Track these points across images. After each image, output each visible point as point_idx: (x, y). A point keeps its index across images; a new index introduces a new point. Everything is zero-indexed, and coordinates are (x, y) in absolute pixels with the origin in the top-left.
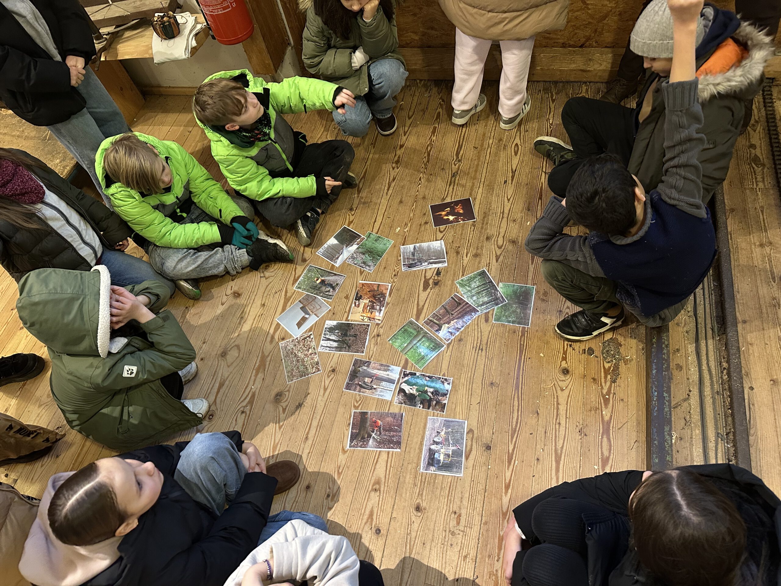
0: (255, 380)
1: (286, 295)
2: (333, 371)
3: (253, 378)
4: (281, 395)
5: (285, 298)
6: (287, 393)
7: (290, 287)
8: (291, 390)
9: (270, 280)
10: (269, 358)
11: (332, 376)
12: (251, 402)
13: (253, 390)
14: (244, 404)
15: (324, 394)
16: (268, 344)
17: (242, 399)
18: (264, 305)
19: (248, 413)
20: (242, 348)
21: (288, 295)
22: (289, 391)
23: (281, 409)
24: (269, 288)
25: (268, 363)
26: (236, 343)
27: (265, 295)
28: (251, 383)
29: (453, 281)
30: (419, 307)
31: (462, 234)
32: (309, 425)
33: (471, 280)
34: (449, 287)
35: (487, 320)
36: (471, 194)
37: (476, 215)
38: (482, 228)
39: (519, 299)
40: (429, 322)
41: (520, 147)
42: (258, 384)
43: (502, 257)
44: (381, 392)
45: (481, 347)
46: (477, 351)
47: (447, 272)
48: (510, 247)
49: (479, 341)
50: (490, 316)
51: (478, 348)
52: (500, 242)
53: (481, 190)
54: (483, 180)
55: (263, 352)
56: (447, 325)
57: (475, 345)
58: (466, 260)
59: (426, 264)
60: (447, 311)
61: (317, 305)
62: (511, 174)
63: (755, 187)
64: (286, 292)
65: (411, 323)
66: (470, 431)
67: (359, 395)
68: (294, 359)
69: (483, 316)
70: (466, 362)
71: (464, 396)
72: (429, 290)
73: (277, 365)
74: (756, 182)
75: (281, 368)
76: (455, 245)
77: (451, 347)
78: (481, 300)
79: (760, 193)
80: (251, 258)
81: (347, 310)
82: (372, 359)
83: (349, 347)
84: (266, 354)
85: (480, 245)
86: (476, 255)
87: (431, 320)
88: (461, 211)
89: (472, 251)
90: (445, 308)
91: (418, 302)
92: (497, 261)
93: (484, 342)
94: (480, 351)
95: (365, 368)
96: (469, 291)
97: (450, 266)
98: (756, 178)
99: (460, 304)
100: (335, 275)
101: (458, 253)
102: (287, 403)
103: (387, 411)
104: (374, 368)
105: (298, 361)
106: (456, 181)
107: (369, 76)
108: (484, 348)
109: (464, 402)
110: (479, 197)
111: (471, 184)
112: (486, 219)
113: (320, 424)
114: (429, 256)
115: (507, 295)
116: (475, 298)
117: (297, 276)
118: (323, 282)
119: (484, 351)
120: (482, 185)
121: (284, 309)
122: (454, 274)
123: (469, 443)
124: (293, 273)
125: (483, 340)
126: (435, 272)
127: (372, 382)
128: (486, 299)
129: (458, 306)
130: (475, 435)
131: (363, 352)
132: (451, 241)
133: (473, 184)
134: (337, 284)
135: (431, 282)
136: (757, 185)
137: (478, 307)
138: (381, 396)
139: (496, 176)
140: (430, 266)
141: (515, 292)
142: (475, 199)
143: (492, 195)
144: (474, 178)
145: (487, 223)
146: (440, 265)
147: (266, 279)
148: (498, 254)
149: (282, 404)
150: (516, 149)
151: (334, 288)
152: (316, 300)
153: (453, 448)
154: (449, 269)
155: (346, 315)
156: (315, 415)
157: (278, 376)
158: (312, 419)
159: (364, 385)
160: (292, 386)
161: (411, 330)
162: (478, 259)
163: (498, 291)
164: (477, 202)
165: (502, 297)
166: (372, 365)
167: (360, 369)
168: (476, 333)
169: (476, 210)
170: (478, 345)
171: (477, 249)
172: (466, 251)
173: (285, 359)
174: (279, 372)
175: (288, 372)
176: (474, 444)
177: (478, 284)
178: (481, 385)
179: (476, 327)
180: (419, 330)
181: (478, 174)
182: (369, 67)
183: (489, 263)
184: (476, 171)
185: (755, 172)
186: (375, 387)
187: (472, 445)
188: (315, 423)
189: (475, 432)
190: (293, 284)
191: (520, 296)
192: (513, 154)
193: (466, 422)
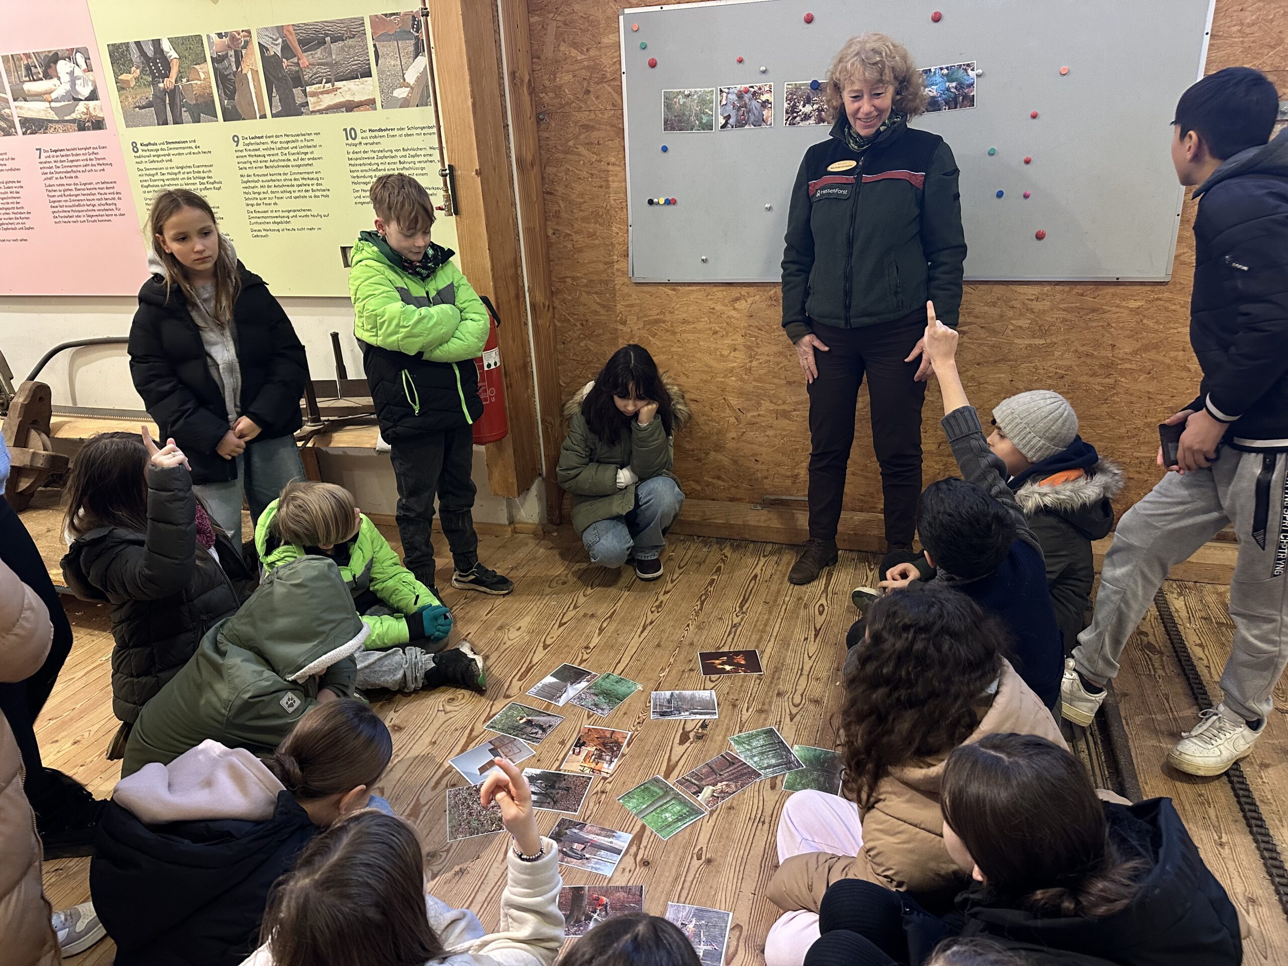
1: (470, 734)
4: (433, 856)
5: (468, 737)
6: (444, 854)
7: (478, 724)
8: (452, 850)
9: (451, 715)
10: (426, 807)
16: (429, 790)
18: (435, 743)
20: (387, 792)
21: (474, 734)
22: (448, 851)
24: (447, 723)
25: (422, 814)
27: (440, 731)
29: (725, 736)
30: (671, 763)
31: (741, 686)
32: (470, 899)
33: (751, 737)
34: (718, 743)
35: (773, 787)
36: (757, 647)
37: (763, 668)
38: (771, 682)
39: (823, 766)
40: (683, 782)
41: (826, 608)
43: (798, 717)
44: (596, 863)
45: (762, 819)
46: (755, 824)
47: (717, 726)
48: (812, 707)
49: (760, 812)
50: (778, 782)
51: (757, 819)
52: (797, 700)
53: (771, 643)
54: (775, 634)
55: (418, 799)
56: (711, 788)
57: (753, 816)
58: (745, 715)
59: (687, 713)
60: (713, 771)
61: (515, 748)
62: (813, 633)
63: (1153, 673)
64: (472, 730)
65: (657, 780)
66: (737, 927)
68: (466, 812)
69: (768, 781)
70: (736, 836)
71: (731, 880)
72: (687, 744)
73: (437, 816)
74: (1154, 669)
75: (442, 821)
76: (731, 697)
77: (715, 816)
78: (766, 762)
79: (1160, 681)
81: (560, 758)
82: (589, 821)
83: (555, 803)
84: (423, 802)
85: (767, 700)
86: (761, 711)
87: (687, 780)
88: (743, 662)
89: (755, 706)
90: (711, 768)
91: (670, 757)
92: (791, 720)
93: (768, 812)
94: (761, 824)
95: (576, 831)
96: (748, 750)
97: (722, 719)
98: (1153, 665)
99: (734, 764)
100: (549, 715)
101: (734, 706)
102: (441, 867)
104: (589, 832)
105: (471, 814)
106: (738, 633)
108: (767, 821)
109: (729, 888)
110: (768, 650)
111: (758, 637)
112: (777, 674)
113: (489, 899)
114: (692, 705)
115: (806, 760)
116: (756, 759)
117: (492, 713)
118: (529, 722)
119: (767, 825)
120: (773, 639)
121: (463, 750)
122: (728, 729)
123: (734, 943)
124: (488, 709)
125: (765, 810)
126: (700, 724)
127: (583, 849)
128: (773, 761)
129: (730, 766)
130: (744, 933)
131: (575, 811)
132: (726, 692)
133: (761, 637)
134: (550, 726)
135: (692, 735)
136: (1155, 672)
137: (760, 769)
138: (596, 869)
139: (793, 632)
140: (693, 717)
141: (817, 758)
142: (762, 652)
143: (787, 650)
144: (763, 631)
145: (779, 678)
146: (707, 717)
147: (446, 713)
148: (794, 712)
150: (821, 609)
151: (544, 730)
152: (515, 742)
153: (706, 947)
154: (720, 723)
155: (557, 763)
156: (483, 886)
157: (434, 831)
158: (478, 891)
159: (570, 853)
160: (454, 846)
161: (656, 789)
162: (764, 716)
163: (791, 753)
164: (766, 656)
165: (798, 762)
166: (588, 827)
167: (568, 831)
168: (756, 801)
169: (763, 663)
170: (759, 816)
171: (764, 704)
172: (746, 705)
173: (450, 811)
174: (438, 826)
175: (452, 827)
176: (741, 944)
177: (762, 742)
178: (759, 867)
179: (756, 794)
180: (667, 790)
181: (768, 628)
183: (780, 722)
184: (766, 625)
185: (1150, 659)
186: (587, 856)
187: (738, 946)
188: (481, 897)
189: (745, 928)
190: (484, 722)
191: (824, 762)
192: (817, 612)
193: (731, 914)
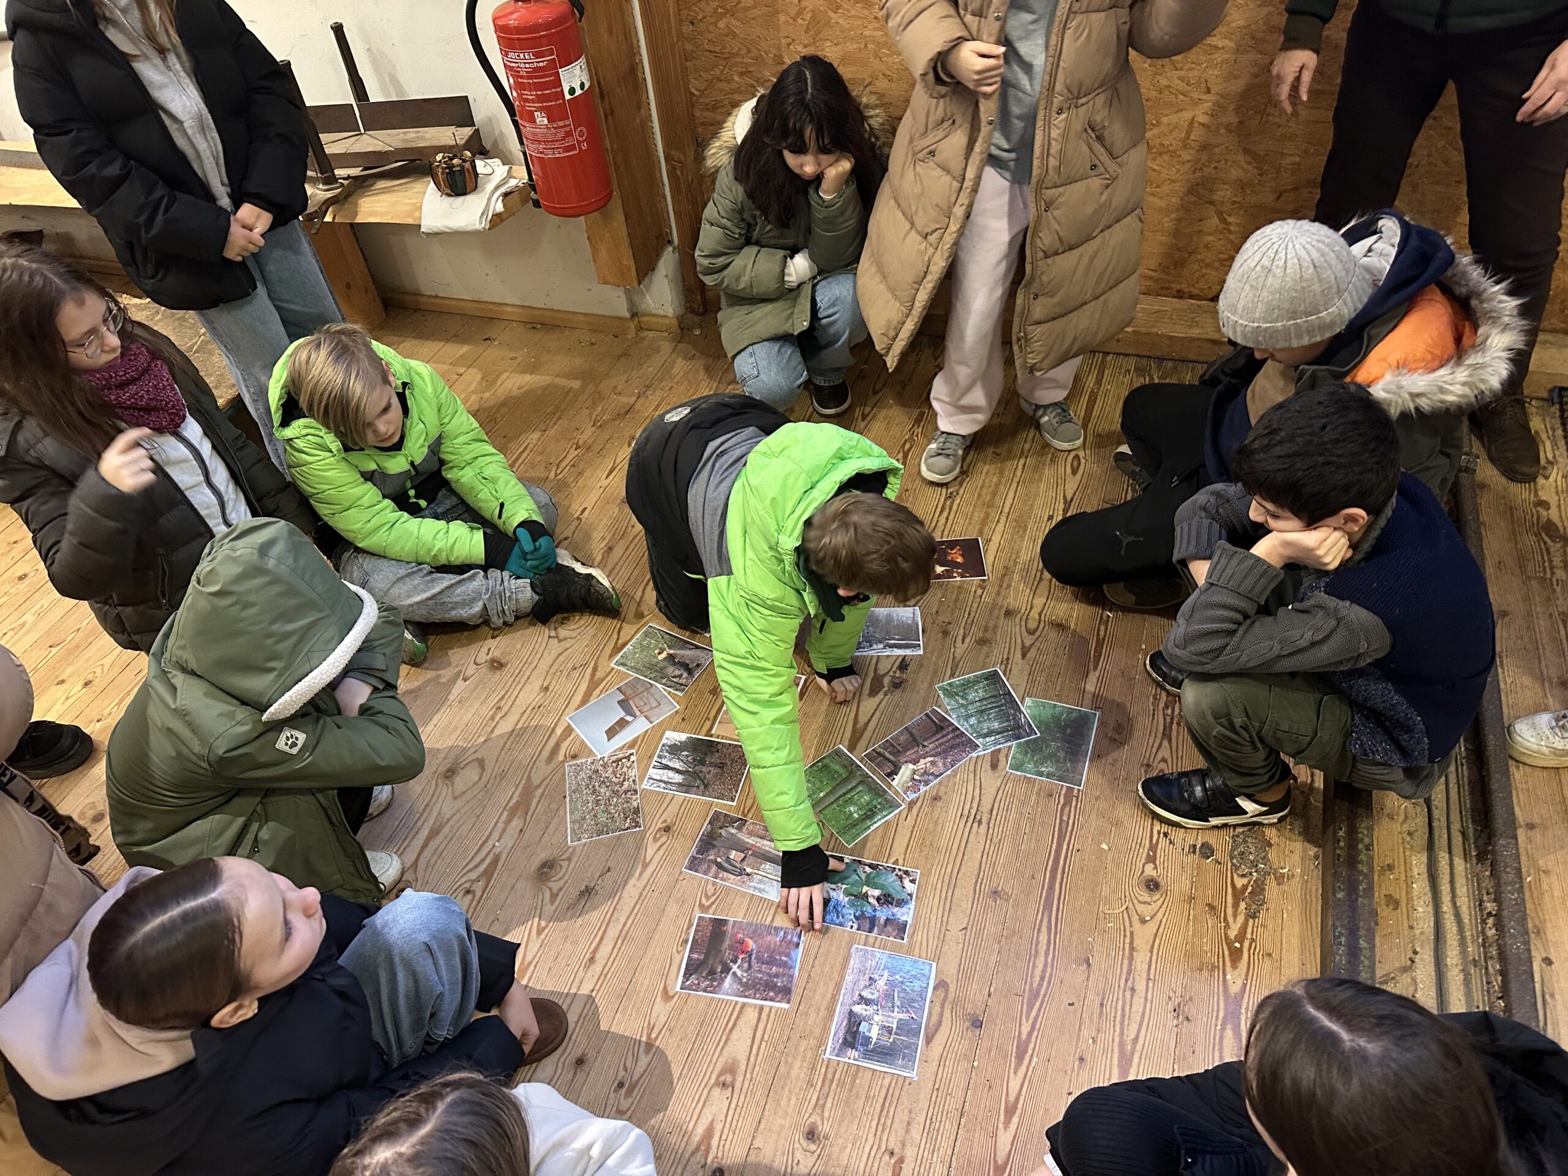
0: (504, 830)
1: (593, 675)
2: (667, 829)
3: (500, 825)
4: (551, 867)
5: (591, 680)
6: (565, 864)
7: (603, 660)
8: (575, 859)
9: (567, 644)
10: (540, 791)
11: (664, 839)
12: (488, 874)
13: (497, 851)
14: (473, 875)
15: (640, 875)
16: (544, 763)
17: (471, 866)
18: (547, 689)
19: (478, 894)
20: (489, 766)
21: (599, 675)
22: (569, 859)
23: (548, 894)
24: (562, 658)
25: (535, 801)
26: (478, 755)
27: (553, 670)
28: (496, 835)
29: (931, 685)
30: (858, 726)
31: (956, 600)
32: (600, 933)
33: (967, 685)
34: (922, 694)
35: (994, 766)
36: (981, 533)
37: (988, 568)
38: (998, 594)
39: (1063, 732)
40: (875, 757)
41: (1083, 461)
42: (508, 841)
43: (1033, 651)
44: (760, 882)
45: (978, 817)
46: (969, 825)
47: (922, 666)
48: (1053, 635)
49: (975, 805)
50: (1002, 759)
51: (972, 817)
52: (1032, 625)
53: (1000, 527)
54: (1006, 510)
55: (529, 778)
56: (911, 766)
57: (966, 812)
58: (961, 648)
59: (881, 646)
60: (915, 740)
61: (652, 700)
62: (1062, 506)
63: (1548, 575)
64: (595, 670)
65: (838, 753)
66: (941, 985)
67: (714, 884)
68: (591, 798)
69: (988, 758)
70: (943, 843)
71: (935, 911)
72: (880, 696)
73: (554, 806)
74: (1552, 568)
75: (561, 812)
76: (941, 618)
77: (915, 810)
78: (985, 725)
79: (1558, 589)
80: (537, 597)
81: (712, 716)
82: (750, 815)
83: (706, 786)
84: (536, 783)
85: (991, 624)
86: (982, 642)
87: (879, 754)
88: (960, 560)
89: (976, 633)
90: (911, 734)
91: (856, 715)
92: (1024, 656)
93: (986, 807)
94: (976, 825)
95: (734, 831)
96: (962, 705)
97: (929, 655)
98: (1551, 561)
99: (942, 728)
101: (946, 633)
102: (561, 883)
103: (767, 923)
104: (751, 834)
105: (597, 803)
106: (955, 507)
107: (814, 302)
108: (984, 821)
109: (933, 924)
110: (996, 538)
111: (982, 515)
112: (1006, 579)
113: (624, 933)
114: (888, 633)
115: (1040, 722)
116: (973, 721)
117: (620, 642)
118: (671, 657)
119: (984, 825)
120: (1003, 519)
121: (584, 702)
122: (935, 672)
123: (937, 1009)
124: (615, 636)
125: (983, 802)
126: (897, 664)
127: (743, 860)
128: (996, 725)
129: (937, 732)
130: (951, 995)
131: (733, 800)
132: (934, 611)
133: (987, 515)
135: (886, 680)
136: (1553, 573)
137: (978, 737)
138: (760, 890)
139: (1032, 506)
140: (888, 652)
141: (1056, 719)
142: (989, 541)
143: (1022, 537)
144: (990, 505)
145: (1009, 587)
146: (908, 652)
147: (560, 641)
148: (1028, 643)
149: (550, 884)
150: (1075, 464)
151: (690, 672)
152: (652, 690)
153: (901, 1016)
154: (926, 662)
155: (708, 724)
156: (615, 915)
157: (552, 827)
158: (609, 922)
159: (726, 865)
160: (578, 852)
161: (837, 767)
162: (985, 649)
163: (1021, 712)
164: (993, 547)
165: (1030, 726)
166: (749, 826)
167: (723, 832)
168: (970, 788)
169: (988, 560)
170: (973, 812)
171: (986, 630)
172: (962, 631)
173: (571, 797)
174: (556, 820)
175: (573, 822)
176: (947, 1013)
177: (981, 693)
178: (972, 893)
179: (971, 776)
180: (852, 769)
181: (998, 498)
182: (814, 286)
183: (1008, 659)
184: (994, 494)
185: (1548, 549)
186: (749, 870)
187: (941, 1015)
188: (613, 932)
189: (952, 987)
190: (611, 656)
191: (1066, 726)
193: (934, 964)
